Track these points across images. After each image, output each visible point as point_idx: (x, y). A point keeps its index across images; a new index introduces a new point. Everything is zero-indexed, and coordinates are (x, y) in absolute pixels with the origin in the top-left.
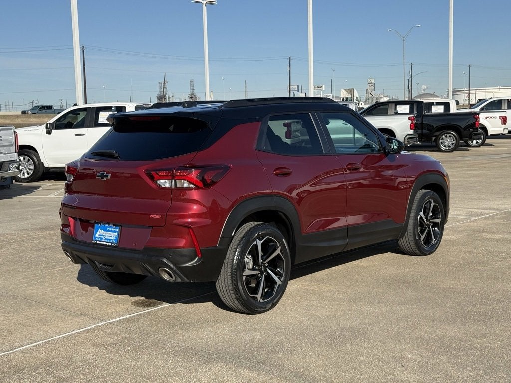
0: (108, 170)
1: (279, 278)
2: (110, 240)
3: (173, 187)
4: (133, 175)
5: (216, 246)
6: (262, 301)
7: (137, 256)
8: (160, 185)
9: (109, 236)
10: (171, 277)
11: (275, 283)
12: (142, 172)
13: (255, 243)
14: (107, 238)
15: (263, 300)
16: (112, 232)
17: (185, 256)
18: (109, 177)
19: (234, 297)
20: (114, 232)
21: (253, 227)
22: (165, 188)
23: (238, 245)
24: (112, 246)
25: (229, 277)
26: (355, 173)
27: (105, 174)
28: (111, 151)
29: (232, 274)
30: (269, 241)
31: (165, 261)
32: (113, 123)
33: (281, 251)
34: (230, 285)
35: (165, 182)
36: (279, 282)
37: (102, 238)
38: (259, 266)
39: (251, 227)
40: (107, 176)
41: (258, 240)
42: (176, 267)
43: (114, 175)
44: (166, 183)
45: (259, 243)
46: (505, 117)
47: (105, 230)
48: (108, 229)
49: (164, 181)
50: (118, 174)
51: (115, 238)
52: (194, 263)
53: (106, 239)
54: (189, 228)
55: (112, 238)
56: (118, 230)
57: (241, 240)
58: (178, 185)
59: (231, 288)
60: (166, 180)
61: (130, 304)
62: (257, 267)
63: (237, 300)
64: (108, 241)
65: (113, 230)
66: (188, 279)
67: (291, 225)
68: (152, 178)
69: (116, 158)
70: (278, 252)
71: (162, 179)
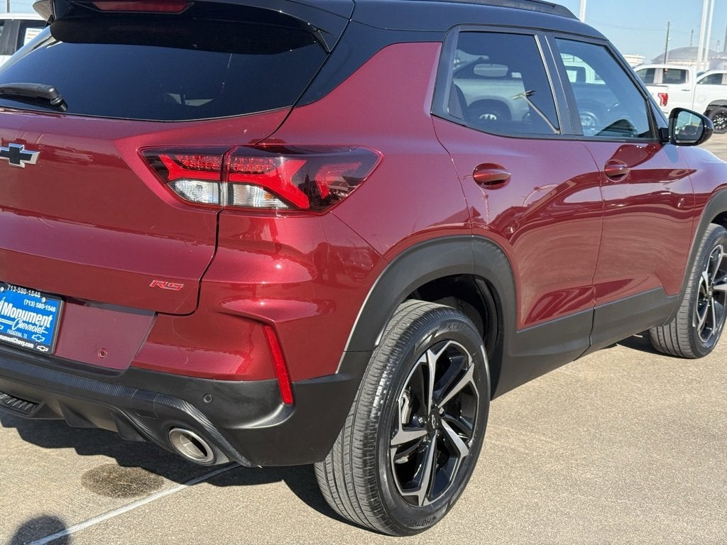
0: (31, 139)
1: (464, 440)
2: (30, 333)
3: (225, 203)
4: (99, 159)
5: (334, 374)
6: (427, 503)
7: (106, 389)
8: (183, 194)
9: (28, 323)
10: (205, 453)
11: (456, 453)
12: (131, 154)
13: (423, 359)
14: (21, 325)
15: (430, 500)
16: (37, 311)
17: (248, 400)
18: (33, 161)
19: (364, 502)
20: (45, 313)
21: (421, 318)
22: (199, 205)
23: (385, 367)
24: (34, 352)
25: (358, 452)
26: (617, 183)
27: (23, 151)
28: (43, 86)
29: (365, 445)
30: (453, 350)
31: (189, 410)
32: (52, 18)
33: (475, 376)
34: (358, 472)
35: (200, 187)
36: (464, 450)
37: (10, 327)
38: (425, 417)
39: (415, 317)
40: (28, 157)
41: (429, 352)
42: (221, 429)
43: (48, 154)
44: (201, 191)
45: (432, 359)
46: (667, 95)
47: (18, 304)
48: (26, 302)
49: (195, 183)
50: (58, 153)
51: (46, 329)
52: (272, 422)
53: (18, 330)
54: (265, 323)
55: (37, 330)
56: (53, 309)
57: (392, 352)
58: (238, 201)
59: (359, 481)
60: (204, 184)
61: (79, 482)
62: (420, 420)
63: (373, 509)
64: (26, 336)
65: (40, 306)
66: (249, 458)
67: (498, 307)
68: (162, 173)
69: (57, 107)
70: (468, 378)
71: (190, 179)
